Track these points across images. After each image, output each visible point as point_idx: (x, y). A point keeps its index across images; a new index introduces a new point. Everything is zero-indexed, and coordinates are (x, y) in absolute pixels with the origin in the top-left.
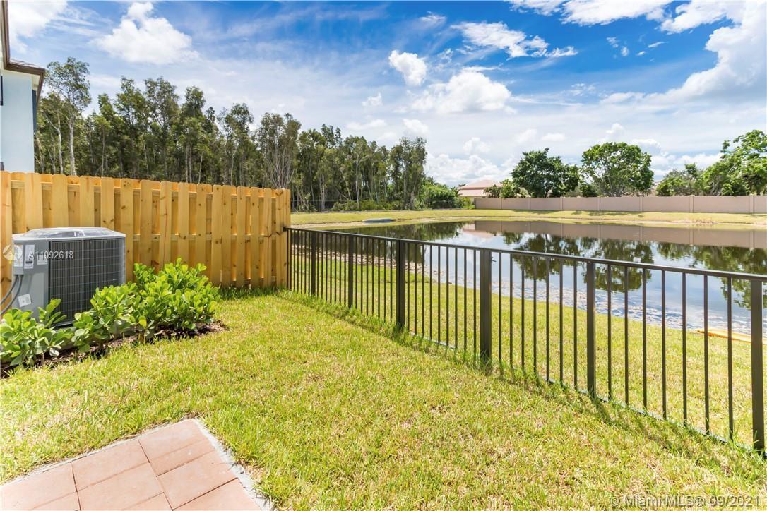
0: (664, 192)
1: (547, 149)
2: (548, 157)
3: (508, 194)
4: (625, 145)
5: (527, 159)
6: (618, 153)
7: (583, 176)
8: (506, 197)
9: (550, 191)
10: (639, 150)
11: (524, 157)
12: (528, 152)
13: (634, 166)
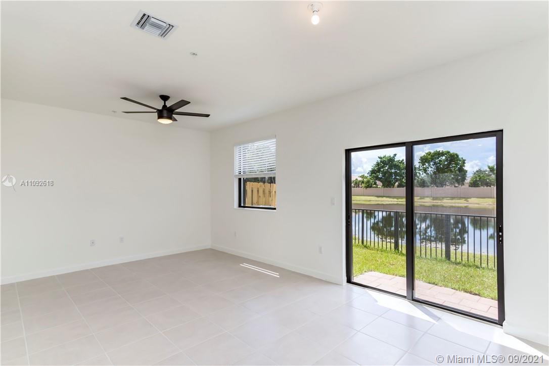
0: (474, 184)
1: (395, 155)
2: (396, 160)
3: (368, 185)
4: (449, 152)
5: (381, 162)
6: (444, 158)
7: (419, 173)
8: (367, 187)
9: (397, 184)
10: (457, 156)
11: (379, 160)
12: (382, 156)
13: (454, 166)
